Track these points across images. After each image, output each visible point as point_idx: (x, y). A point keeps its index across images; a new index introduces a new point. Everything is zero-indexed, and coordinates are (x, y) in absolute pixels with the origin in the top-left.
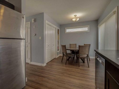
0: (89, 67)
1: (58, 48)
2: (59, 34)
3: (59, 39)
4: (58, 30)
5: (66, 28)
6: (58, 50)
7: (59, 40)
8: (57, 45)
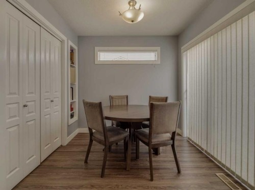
0: (179, 172)
1: (72, 109)
2: (76, 65)
3: (75, 81)
4: (72, 51)
5: (96, 48)
6: (72, 116)
7: (77, 83)
8: (68, 100)
